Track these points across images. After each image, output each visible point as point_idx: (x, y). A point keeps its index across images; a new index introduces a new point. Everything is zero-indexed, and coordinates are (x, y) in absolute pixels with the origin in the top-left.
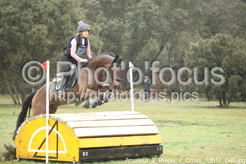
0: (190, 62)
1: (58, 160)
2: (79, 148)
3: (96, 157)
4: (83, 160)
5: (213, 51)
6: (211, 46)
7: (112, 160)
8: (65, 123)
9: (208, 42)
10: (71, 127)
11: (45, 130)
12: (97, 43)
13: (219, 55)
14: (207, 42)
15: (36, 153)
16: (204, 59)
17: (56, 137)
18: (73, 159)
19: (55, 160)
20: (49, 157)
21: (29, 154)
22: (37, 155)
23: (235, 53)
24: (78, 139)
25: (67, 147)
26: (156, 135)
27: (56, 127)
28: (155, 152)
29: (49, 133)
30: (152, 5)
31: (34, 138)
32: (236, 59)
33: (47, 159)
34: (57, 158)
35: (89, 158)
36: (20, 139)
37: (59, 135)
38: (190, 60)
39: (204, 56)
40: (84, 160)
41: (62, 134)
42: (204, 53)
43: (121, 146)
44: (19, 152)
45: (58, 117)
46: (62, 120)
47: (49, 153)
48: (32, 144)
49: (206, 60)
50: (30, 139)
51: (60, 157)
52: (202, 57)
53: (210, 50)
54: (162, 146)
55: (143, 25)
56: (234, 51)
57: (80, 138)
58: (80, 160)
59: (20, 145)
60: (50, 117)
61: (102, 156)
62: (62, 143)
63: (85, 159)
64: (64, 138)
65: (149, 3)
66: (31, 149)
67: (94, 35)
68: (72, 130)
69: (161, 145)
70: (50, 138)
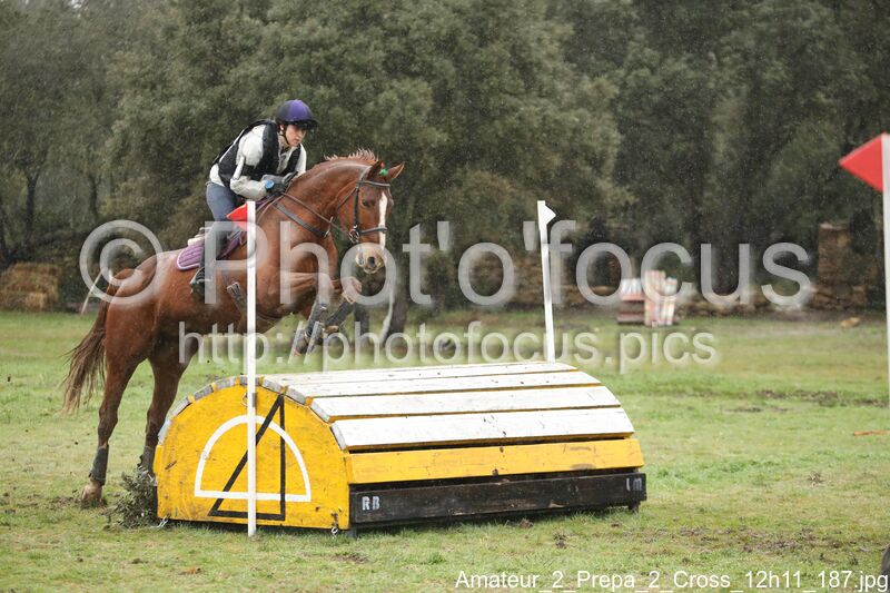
1: (285, 523)
2: (351, 486)
3: (410, 513)
4: (363, 524)
7: (464, 522)
8: (305, 403)
10: (324, 416)
11: (246, 424)
15: (219, 501)
17: (279, 450)
18: (332, 520)
19: (277, 523)
20: (259, 516)
21: (196, 504)
22: (222, 507)
24: (348, 455)
25: (312, 480)
26: (623, 438)
27: (277, 416)
28: (618, 496)
29: (258, 438)
31: (210, 454)
33: (251, 522)
34: (282, 517)
35: (384, 518)
36: (170, 457)
37: (288, 441)
40: (369, 523)
41: (297, 441)
43: (496, 477)
44: (167, 498)
45: (284, 384)
46: (299, 394)
47: (257, 501)
48: (205, 473)
50: (199, 458)
51: (292, 515)
55: (780, 72)
57: (351, 452)
58: (352, 522)
59: (168, 478)
60: (259, 384)
61: (432, 511)
62: (299, 469)
63: (369, 519)
64: (303, 453)
66: (203, 488)
67: (592, 109)
68: (328, 426)
69: (640, 471)
70: (262, 453)
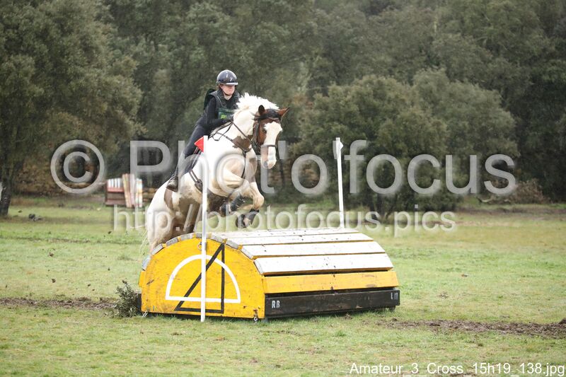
0: (313, 131)
1: (224, 315)
2: (266, 294)
3: (293, 310)
4: (272, 315)
5: (360, 111)
6: (355, 100)
7: (318, 315)
8: (238, 248)
9: (349, 93)
10: (250, 256)
11: (200, 260)
12: (131, 92)
13: (373, 119)
14: (346, 92)
15: (182, 303)
16: (343, 126)
17: (221, 274)
18: (254, 313)
19: (219, 315)
20: (207, 311)
21: (166, 304)
22: (183, 306)
23: (405, 114)
25: (242, 292)
26: (387, 271)
27: (220, 255)
28: (387, 303)
29: (208, 267)
30: (218, 14)
31: (176, 276)
32: (405, 126)
33: (203, 314)
34: (222, 311)
35: (282, 312)
36: (150, 277)
37: (227, 270)
38: (313, 128)
39: (342, 120)
40: (274, 315)
41: (232, 269)
42: (343, 115)
43: (333, 291)
44: (147, 300)
45: (224, 237)
46: (234, 243)
47: (206, 303)
48: (173, 286)
49: (346, 128)
50: (169, 278)
51: (228, 311)
52: (338, 120)
53: (354, 108)
54: (398, 292)
55: (200, 54)
56: (401, 110)
57: (265, 276)
58: (266, 315)
59: (149, 289)
60: (209, 238)
61: (304, 309)
62: (233, 285)
63: (275, 313)
64: (236, 276)
65: (210, 9)
66: (171, 295)
67: (124, 76)
68: (253, 261)
69: (396, 289)
70: (209, 276)
